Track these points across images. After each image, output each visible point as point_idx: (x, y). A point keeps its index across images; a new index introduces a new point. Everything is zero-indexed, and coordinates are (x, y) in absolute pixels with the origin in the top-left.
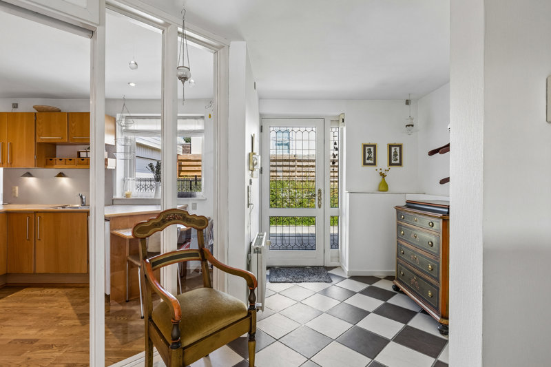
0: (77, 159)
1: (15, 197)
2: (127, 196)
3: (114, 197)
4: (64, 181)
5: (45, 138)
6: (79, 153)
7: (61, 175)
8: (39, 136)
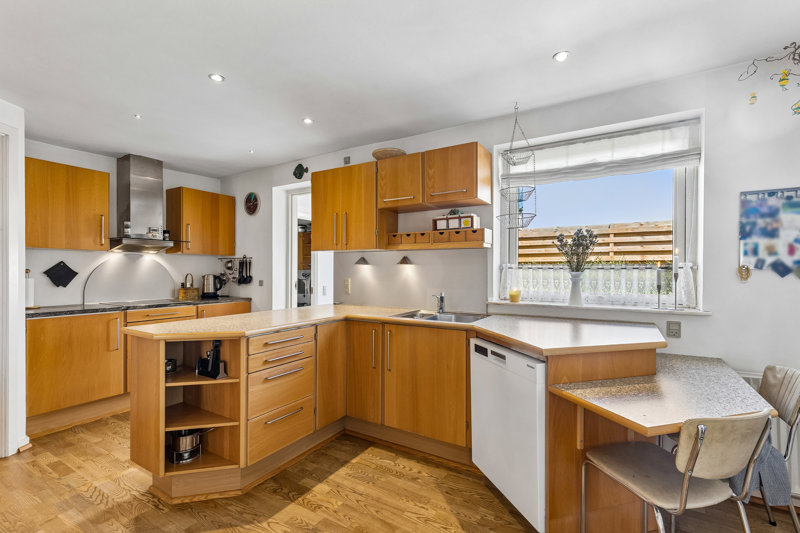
0: (432, 233)
1: (347, 293)
2: (513, 298)
3: (490, 300)
4: (409, 271)
5: (388, 201)
6: (435, 222)
7: (405, 261)
8: (382, 198)
